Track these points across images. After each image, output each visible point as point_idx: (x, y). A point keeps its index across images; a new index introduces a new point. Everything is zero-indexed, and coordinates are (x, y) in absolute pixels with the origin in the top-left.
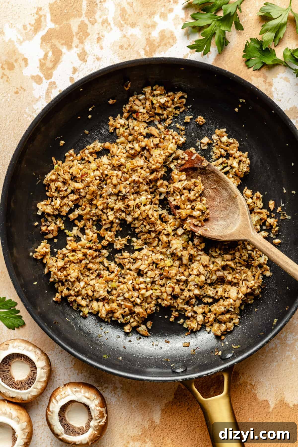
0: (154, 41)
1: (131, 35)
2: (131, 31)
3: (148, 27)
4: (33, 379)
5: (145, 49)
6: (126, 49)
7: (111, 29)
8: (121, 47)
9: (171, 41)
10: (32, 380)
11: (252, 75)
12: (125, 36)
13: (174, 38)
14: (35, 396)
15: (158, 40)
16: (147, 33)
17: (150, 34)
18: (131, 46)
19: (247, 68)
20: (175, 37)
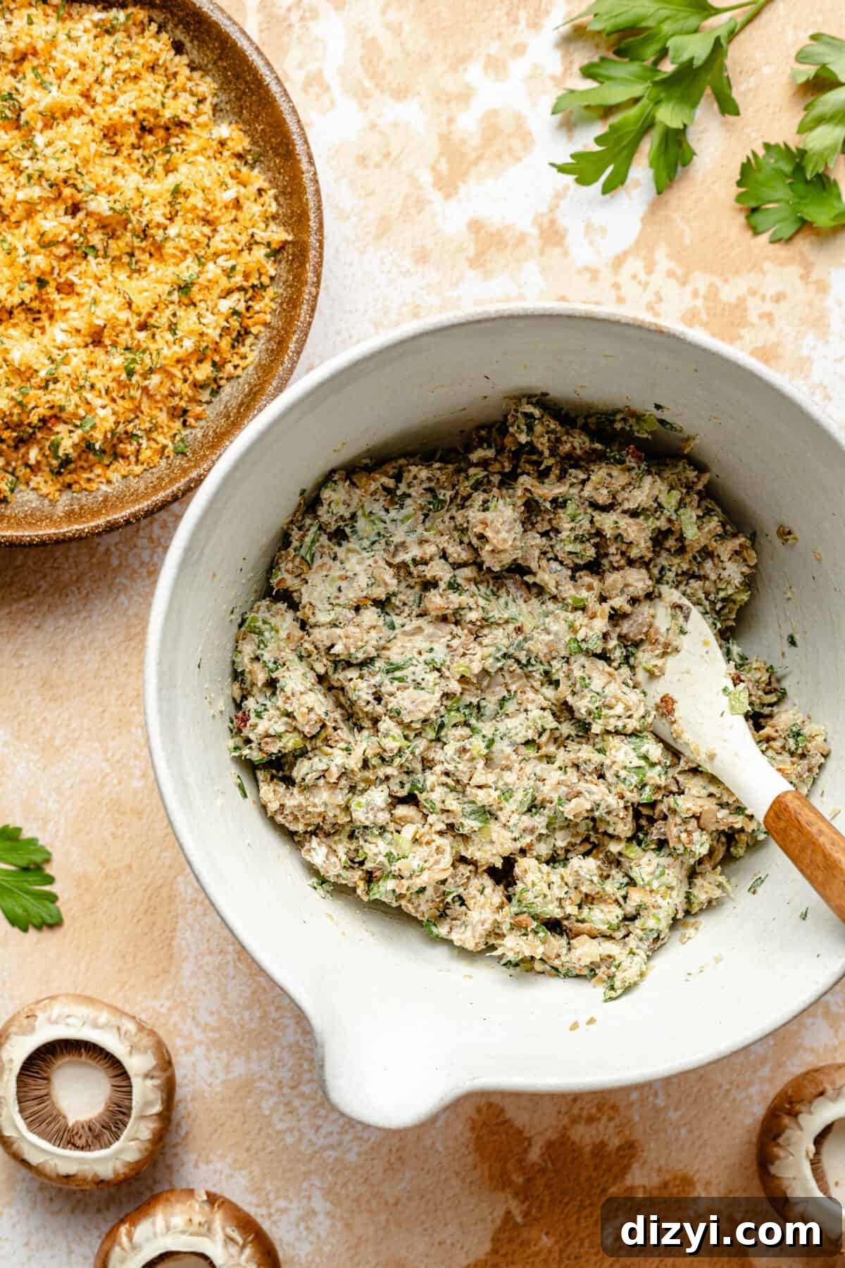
0: (464, 142)
1: (395, 125)
2: (391, 111)
3: (448, 102)
4: (124, 1114)
5: (433, 168)
6: (378, 166)
7: (333, 103)
8: (362, 160)
9: (516, 144)
10: (121, 1117)
11: (767, 258)
12: (373, 126)
13: (525, 136)
14: (137, 1162)
15: (475, 141)
16: (444, 118)
17: (451, 121)
18: (392, 158)
19: (750, 233)
20: (530, 133)
